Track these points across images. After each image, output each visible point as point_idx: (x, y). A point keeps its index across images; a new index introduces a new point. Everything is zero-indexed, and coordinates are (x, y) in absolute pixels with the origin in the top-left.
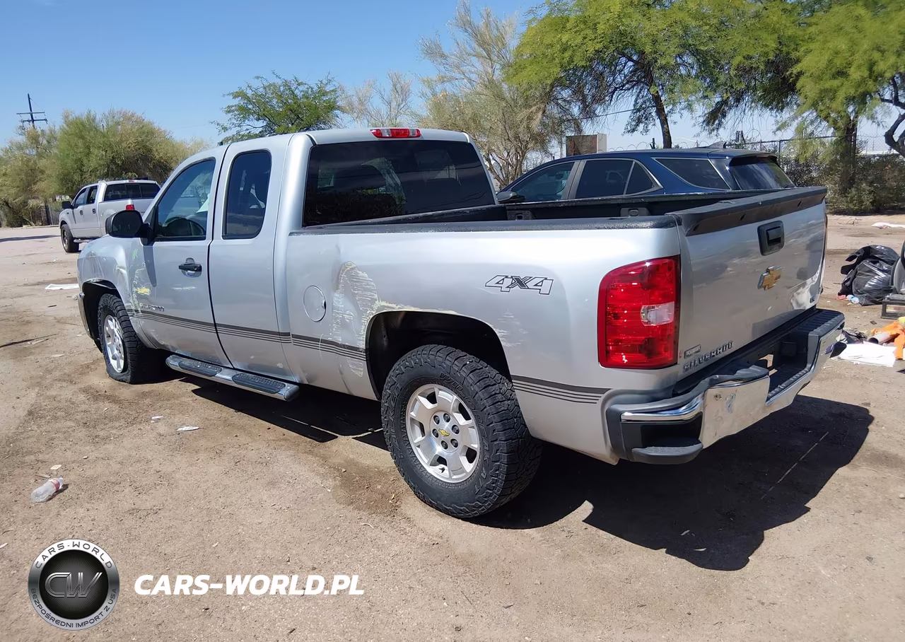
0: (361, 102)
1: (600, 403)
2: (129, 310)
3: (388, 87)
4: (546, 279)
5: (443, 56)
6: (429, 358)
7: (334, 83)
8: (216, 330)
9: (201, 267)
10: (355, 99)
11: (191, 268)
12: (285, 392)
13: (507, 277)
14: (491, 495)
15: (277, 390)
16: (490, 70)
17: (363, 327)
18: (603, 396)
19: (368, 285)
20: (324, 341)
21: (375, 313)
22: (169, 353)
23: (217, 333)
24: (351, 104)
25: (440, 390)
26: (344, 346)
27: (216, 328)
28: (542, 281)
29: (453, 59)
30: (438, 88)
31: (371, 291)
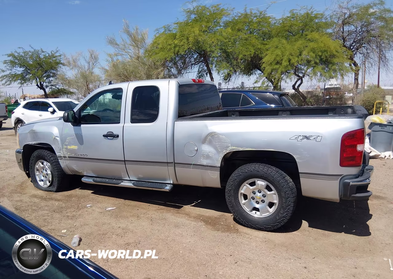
0: (74, 61)
1: (339, 180)
2: (59, 157)
3: (88, 55)
4: (319, 136)
5: (117, 44)
6: (255, 168)
7: (60, 52)
8: (125, 163)
9: (118, 135)
10: (71, 60)
11: (111, 136)
12: (168, 188)
13: (300, 136)
14: (284, 219)
15: (164, 187)
16: (137, 52)
17: (220, 158)
18: (341, 177)
19: (225, 140)
20: (194, 165)
21: (228, 152)
22: (83, 176)
23: (125, 164)
24: (69, 62)
25: (258, 180)
26: (207, 166)
27: (125, 162)
28: (317, 137)
29: (121, 46)
30: (115, 59)
31: (227, 143)
